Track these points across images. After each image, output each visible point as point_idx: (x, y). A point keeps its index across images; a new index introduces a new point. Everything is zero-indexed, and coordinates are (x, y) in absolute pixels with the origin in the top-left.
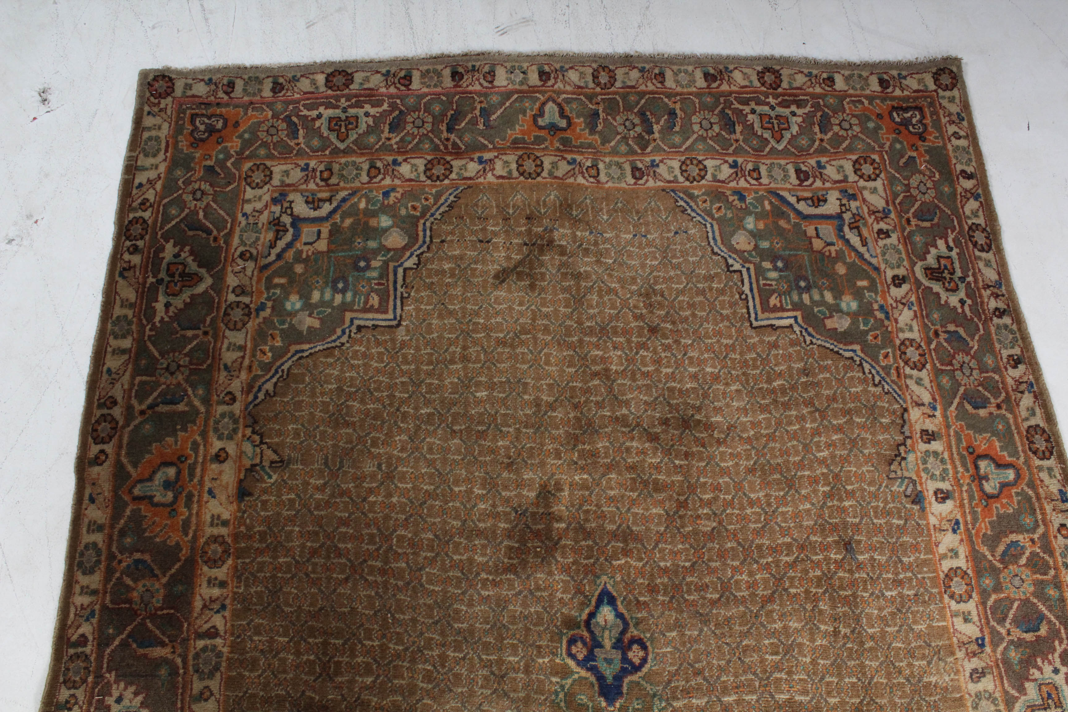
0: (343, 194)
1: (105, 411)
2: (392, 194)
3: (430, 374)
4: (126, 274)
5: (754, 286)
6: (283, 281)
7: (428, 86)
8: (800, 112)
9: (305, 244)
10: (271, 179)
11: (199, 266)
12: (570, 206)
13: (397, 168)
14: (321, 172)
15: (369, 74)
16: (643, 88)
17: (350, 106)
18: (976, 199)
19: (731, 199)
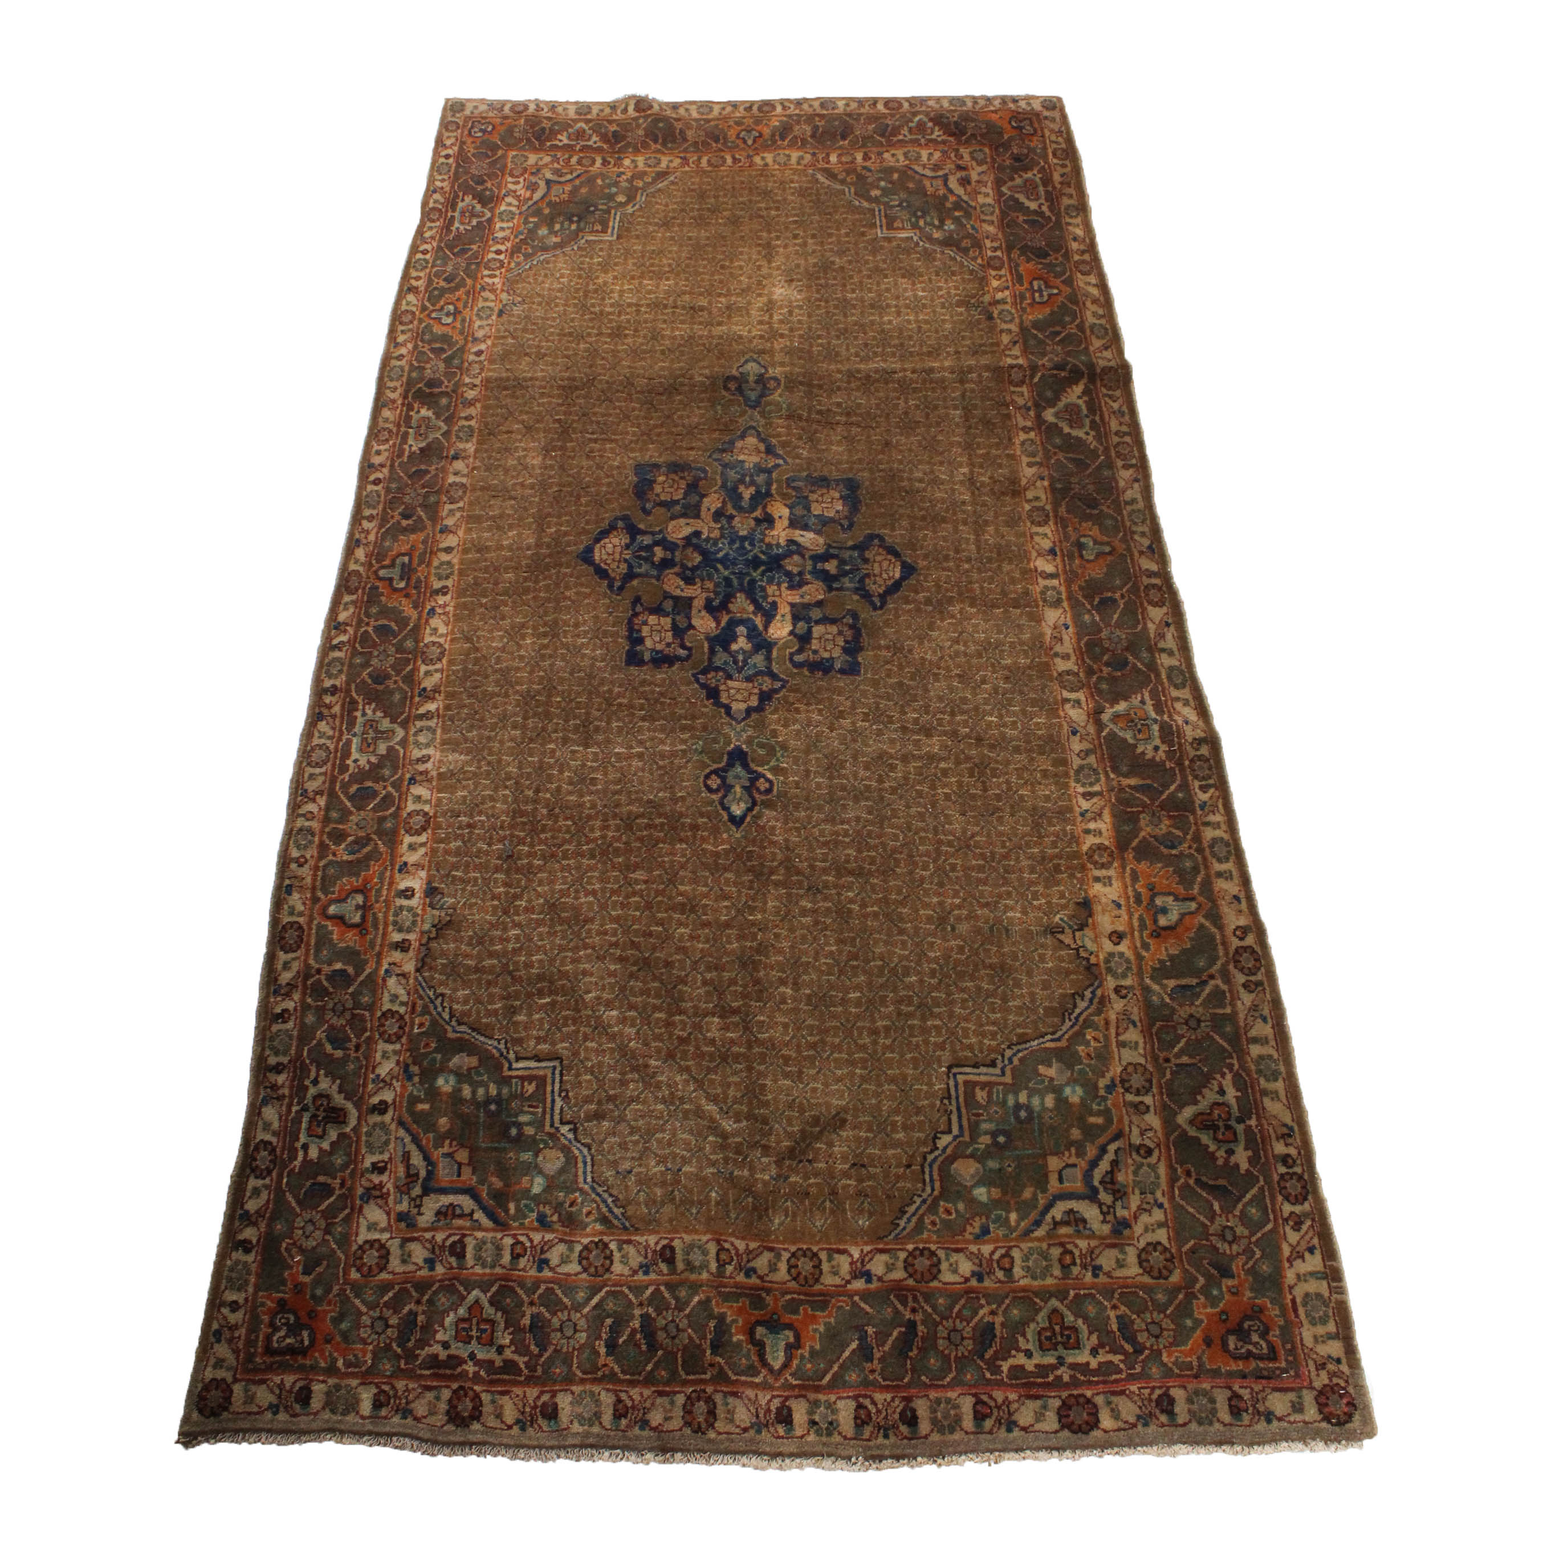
0: (1040, 1232)
1: (1253, 978)
2: (977, 1230)
3: (910, 1015)
4: (1285, 1130)
5: (549, 1105)
6: (1092, 1120)
7: (948, 1401)
8: (437, 1349)
9: (1074, 1165)
10: (1139, 1256)
11: (1198, 1139)
12: (755, 1208)
13: (976, 1269)
14: (1074, 1264)
15: (1038, 1427)
16: (647, 1392)
17: (1053, 1367)
18: (247, 1212)
19: (555, 1218)
